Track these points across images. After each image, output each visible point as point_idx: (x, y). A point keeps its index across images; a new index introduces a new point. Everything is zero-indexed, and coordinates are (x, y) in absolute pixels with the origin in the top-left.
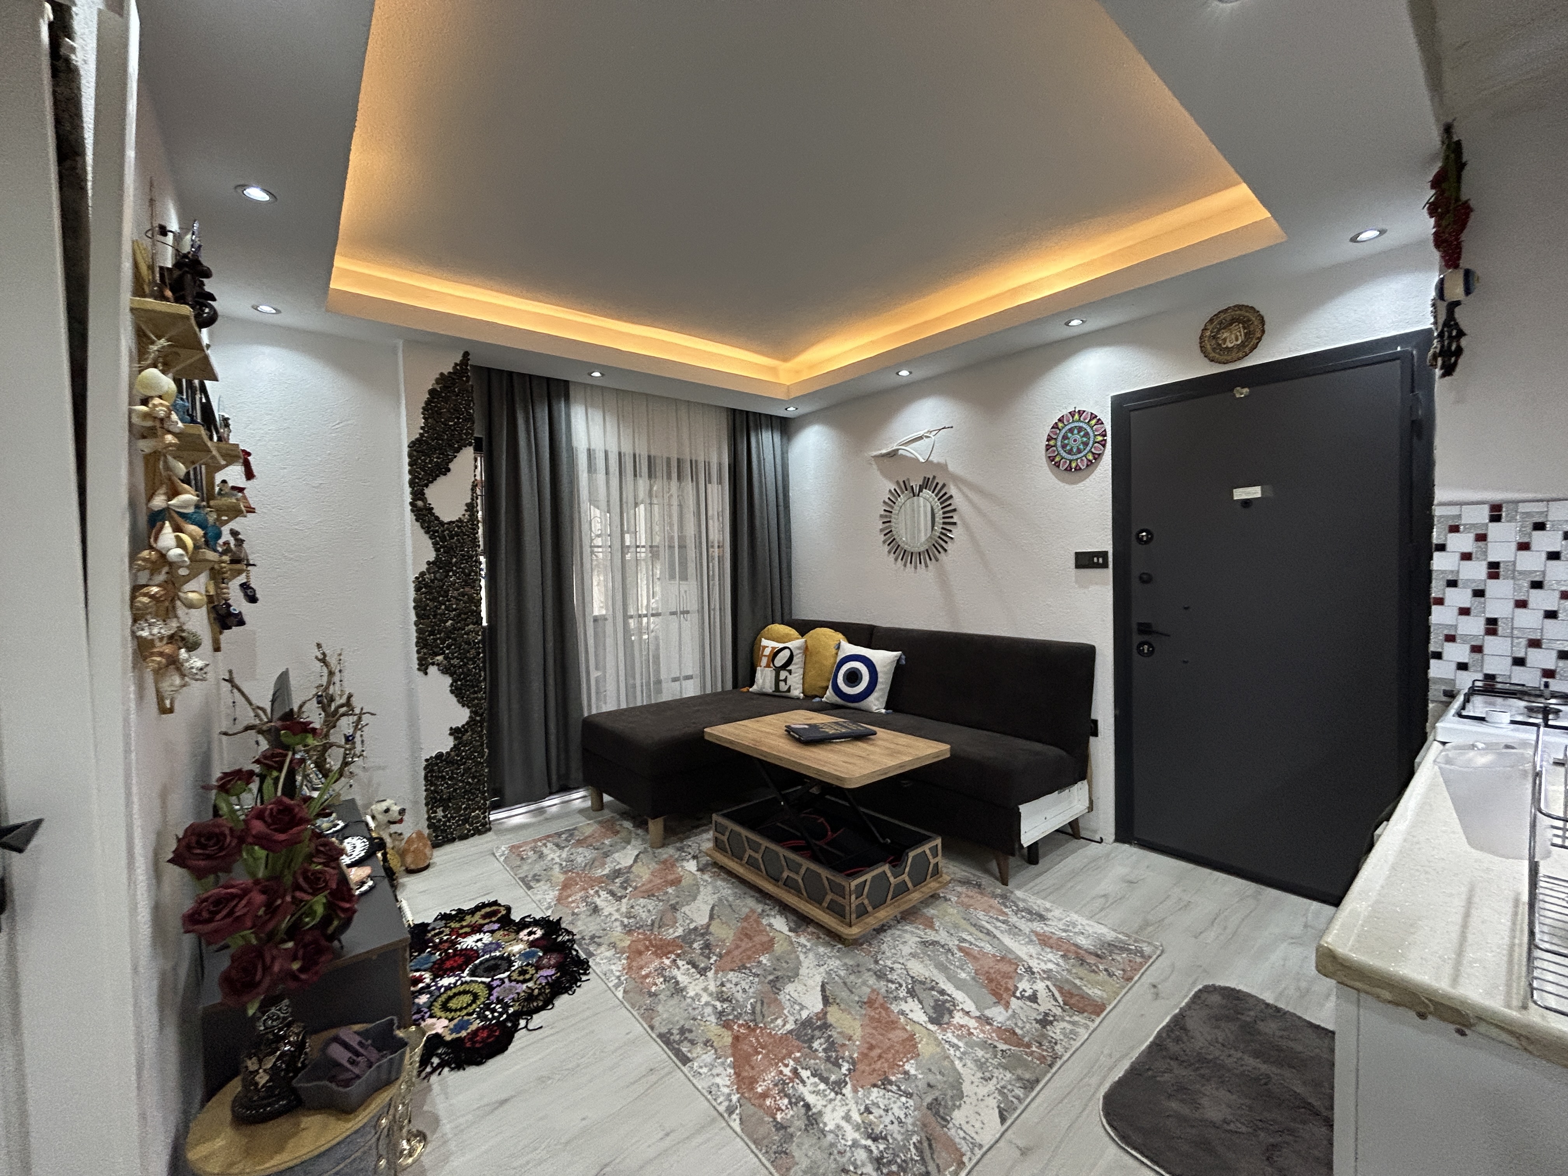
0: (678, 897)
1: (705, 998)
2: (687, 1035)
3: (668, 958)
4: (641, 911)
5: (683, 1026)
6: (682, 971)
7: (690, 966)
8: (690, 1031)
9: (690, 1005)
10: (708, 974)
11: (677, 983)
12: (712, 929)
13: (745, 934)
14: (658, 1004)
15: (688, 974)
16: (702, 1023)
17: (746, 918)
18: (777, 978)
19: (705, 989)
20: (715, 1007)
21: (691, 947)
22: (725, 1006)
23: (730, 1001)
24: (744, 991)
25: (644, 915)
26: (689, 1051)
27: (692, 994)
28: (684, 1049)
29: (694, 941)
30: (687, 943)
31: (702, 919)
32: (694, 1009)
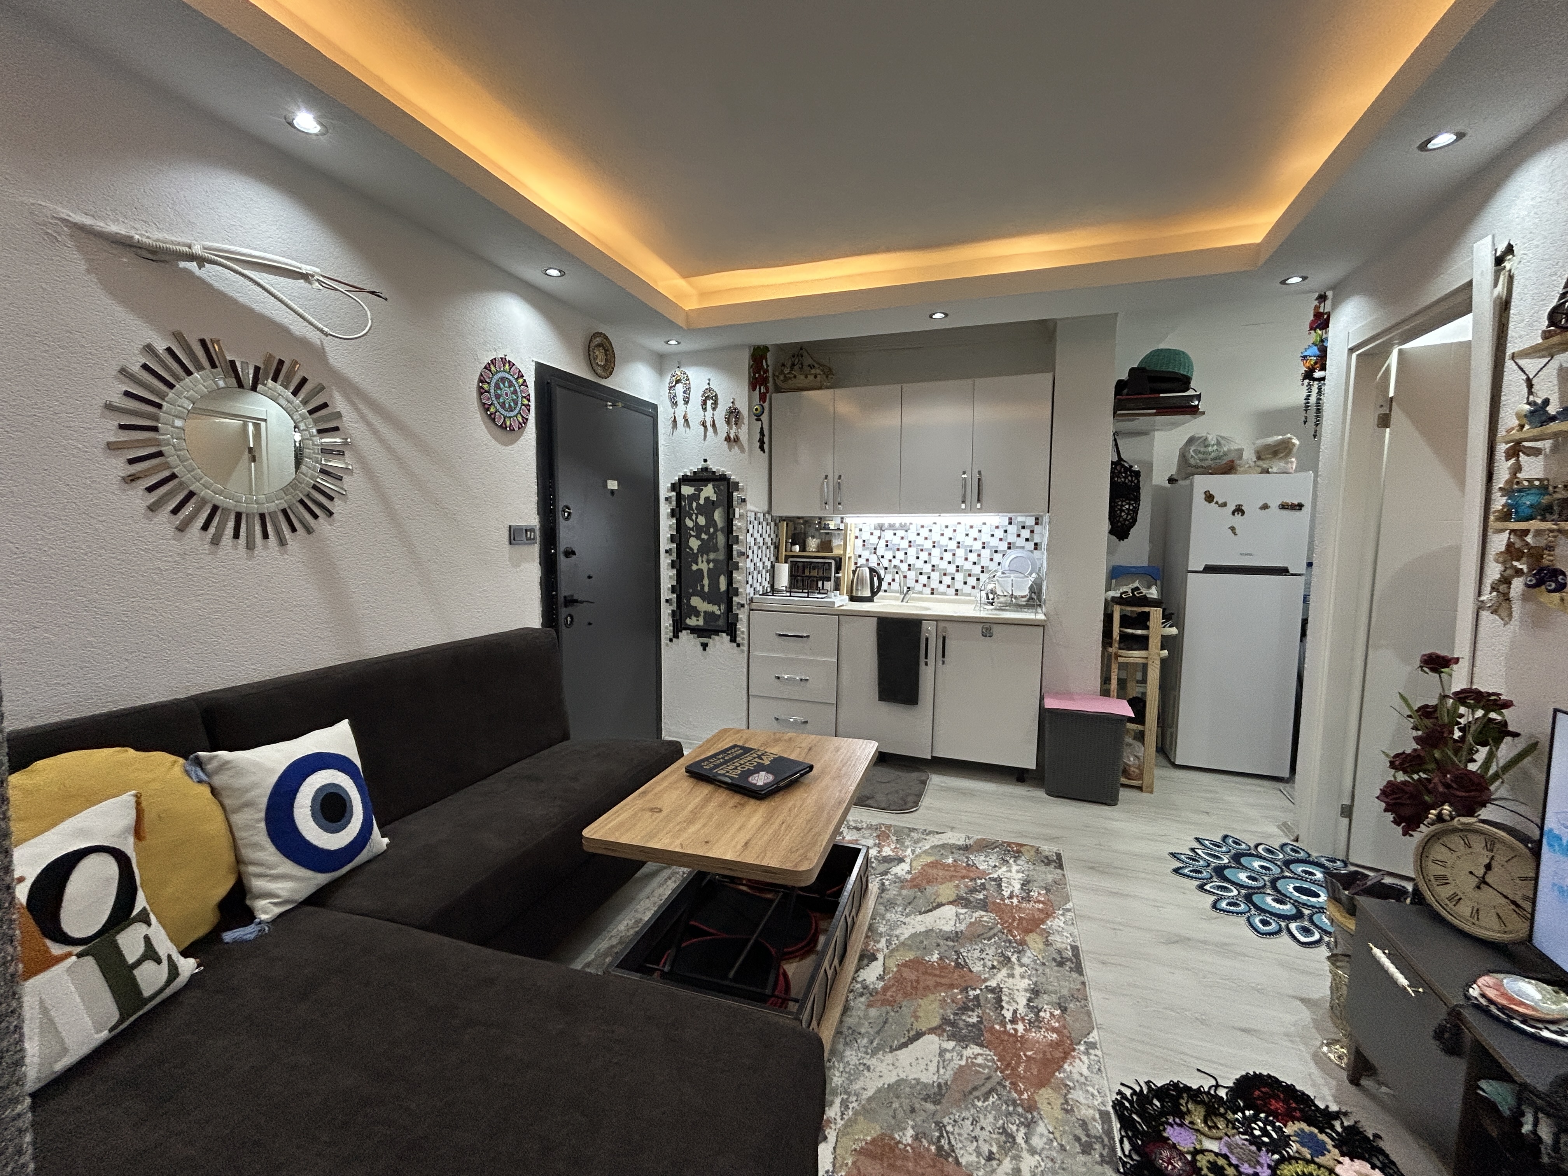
0: (913, 1110)
1: (1018, 970)
2: (1059, 959)
3: (1016, 1030)
4: (984, 1135)
5: (1058, 966)
6: (1015, 1006)
7: (1004, 1004)
8: (1054, 960)
9: (1038, 976)
10: (995, 985)
11: (1030, 1000)
12: (936, 1022)
13: (915, 990)
14: (1064, 997)
15: (1013, 998)
16: (1040, 957)
17: (891, 1003)
18: (946, 940)
19: (1012, 976)
20: (1019, 960)
21: (980, 1022)
22: (1010, 954)
23: (1002, 952)
24: (982, 951)
25: (987, 1121)
26: (1067, 949)
27: (1027, 981)
28: (1070, 953)
29: (968, 1025)
30: (980, 1030)
31: (931, 1043)
32: (1036, 970)
